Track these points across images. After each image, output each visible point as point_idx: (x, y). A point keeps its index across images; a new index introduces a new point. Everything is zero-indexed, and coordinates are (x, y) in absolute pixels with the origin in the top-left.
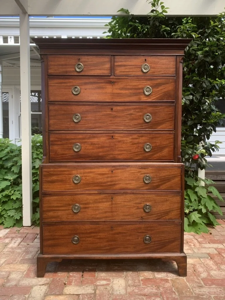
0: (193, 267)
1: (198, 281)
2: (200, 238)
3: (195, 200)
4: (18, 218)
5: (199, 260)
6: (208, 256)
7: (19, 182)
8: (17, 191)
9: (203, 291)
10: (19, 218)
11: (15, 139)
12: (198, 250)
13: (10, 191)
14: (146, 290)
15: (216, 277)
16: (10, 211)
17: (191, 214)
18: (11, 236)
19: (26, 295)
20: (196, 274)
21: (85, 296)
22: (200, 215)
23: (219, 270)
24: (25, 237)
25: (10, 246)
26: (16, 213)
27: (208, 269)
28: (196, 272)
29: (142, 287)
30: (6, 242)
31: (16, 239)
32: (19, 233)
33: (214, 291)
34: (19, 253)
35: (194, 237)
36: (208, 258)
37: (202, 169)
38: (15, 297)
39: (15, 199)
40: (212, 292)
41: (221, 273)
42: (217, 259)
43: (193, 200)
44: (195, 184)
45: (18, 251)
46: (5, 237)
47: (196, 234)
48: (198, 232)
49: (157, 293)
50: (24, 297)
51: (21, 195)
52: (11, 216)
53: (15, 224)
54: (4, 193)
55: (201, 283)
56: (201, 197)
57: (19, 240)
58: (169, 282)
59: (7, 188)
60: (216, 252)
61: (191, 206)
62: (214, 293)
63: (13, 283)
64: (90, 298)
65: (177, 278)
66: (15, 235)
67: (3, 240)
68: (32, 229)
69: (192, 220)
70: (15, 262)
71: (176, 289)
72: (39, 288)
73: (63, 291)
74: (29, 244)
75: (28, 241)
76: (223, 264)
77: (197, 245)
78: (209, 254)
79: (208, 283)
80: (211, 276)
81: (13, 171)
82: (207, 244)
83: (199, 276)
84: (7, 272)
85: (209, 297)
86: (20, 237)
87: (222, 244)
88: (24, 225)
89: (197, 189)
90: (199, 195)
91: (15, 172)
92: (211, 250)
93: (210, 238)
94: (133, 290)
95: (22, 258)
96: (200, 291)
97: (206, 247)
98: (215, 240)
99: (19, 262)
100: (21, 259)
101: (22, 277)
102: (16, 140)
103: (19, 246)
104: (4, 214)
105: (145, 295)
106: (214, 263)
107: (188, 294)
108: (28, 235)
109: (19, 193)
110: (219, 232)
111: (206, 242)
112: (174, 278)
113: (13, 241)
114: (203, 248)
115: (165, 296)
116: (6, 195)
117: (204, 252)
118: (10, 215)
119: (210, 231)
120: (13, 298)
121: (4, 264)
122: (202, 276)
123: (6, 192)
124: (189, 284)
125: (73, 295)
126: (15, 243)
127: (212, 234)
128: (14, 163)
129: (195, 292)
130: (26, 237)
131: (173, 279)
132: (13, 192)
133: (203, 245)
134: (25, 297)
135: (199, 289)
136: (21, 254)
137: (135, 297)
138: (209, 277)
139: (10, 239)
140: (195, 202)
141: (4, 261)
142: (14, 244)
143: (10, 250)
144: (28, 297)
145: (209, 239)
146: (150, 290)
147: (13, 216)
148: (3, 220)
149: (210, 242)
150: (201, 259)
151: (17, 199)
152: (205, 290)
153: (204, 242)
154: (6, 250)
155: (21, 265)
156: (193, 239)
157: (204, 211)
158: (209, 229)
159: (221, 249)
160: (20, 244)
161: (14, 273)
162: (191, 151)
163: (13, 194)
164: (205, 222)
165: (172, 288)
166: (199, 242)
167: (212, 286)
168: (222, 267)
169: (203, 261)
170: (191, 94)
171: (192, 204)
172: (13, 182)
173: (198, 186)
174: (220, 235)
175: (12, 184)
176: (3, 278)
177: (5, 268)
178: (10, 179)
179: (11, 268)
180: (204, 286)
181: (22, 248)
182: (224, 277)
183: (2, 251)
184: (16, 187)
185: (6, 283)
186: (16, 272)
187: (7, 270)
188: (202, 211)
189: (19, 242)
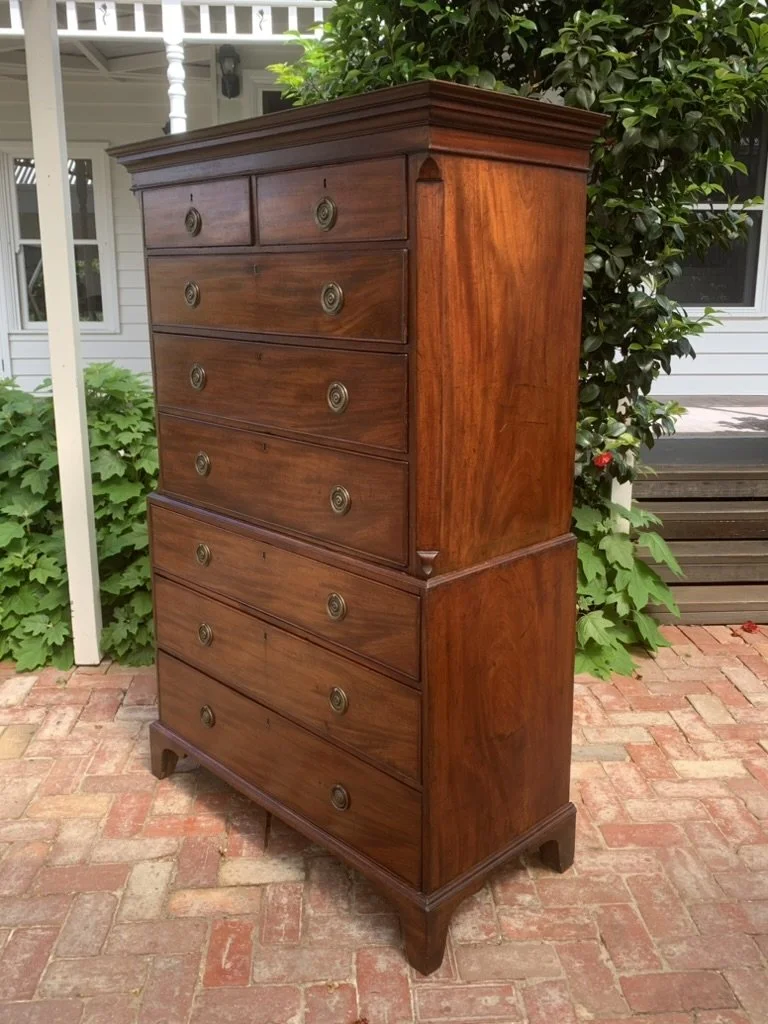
0: (578, 791)
1: (591, 833)
2: (607, 692)
3: (598, 576)
4: (60, 641)
5: (598, 766)
6: (624, 753)
7: (48, 522)
8: (48, 557)
9: (601, 864)
10: (63, 640)
11: (9, 334)
12: (597, 735)
13: (25, 557)
15: (640, 820)
16: (31, 618)
17: (583, 619)
18: (43, 702)
19: (115, 890)
20: (587, 812)
21: (282, 890)
22: (611, 622)
23: (651, 797)
25: (47, 732)
26: (50, 626)
27: (620, 795)
28: (586, 805)
30: (31, 722)
31: (60, 711)
32: (65, 688)
33: (630, 861)
34: (77, 759)
35: (589, 688)
37: (622, 481)
38: (87, 898)
39: (42, 581)
40: (625, 865)
41: (653, 806)
42: (648, 761)
43: (590, 576)
44: (601, 528)
45: (73, 752)
46: (26, 704)
47: (596, 679)
48: (602, 673)
50: (113, 898)
51: (60, 570)
52: (35, 634)
53: (49, 659)
54: (6, 564)
55: (598, 839)
56: (615, 567)
57: (71, 713)
59: (15, 544)
60: (648, 739)
61: (586, 596)
62: (629, 867)
63: (74, 856)
64: (295, 893)
66: (55, 697)
67: (20, 713)
68: (106, 673)
69: (585, 636)
70: (70, 789)
72: (151, 870)
73: (217, 876)
74: (101, 727)
75: (97, 717)
76: (664, 778)
77: (597, 715)
78: (627, 747)
79: (616, 839)
80: (627, 816)
81: (29, 488)
82: (626, 711)
83: (594, 817)
84: (50, 821)
85: (615, 881)
86: (70, 703)
87: (669, 713)
88: (77, 662)
89: (604, 544)
90: (610, 562)
91: (34, 491)
92: (634, 733)
93: (636, 691)
95: (88, 772)
96: (594, 864)
97: (621, 723)
98: (650, 698)
99: (79, 787)
100: (87, 779)
101: (96, 835)
102: (13, 338)
103: (74, 734)
104: (12, 629)
106: (637, 776)
108: (96, 696)
109: (56, 563)
110: (665, 671)
111: (624, 706)
113: (53, 718)
114: (614, 726)
116: (14, 569)
117: (614, 740)
118: (32, 632)
119: (638, 667)
120: (81, 901)
121: (37, 794)
122: (602, 817)
123: (14, 560)
125: (248, 885)
126: (58, 723)
127: (643, 679)
128: (27, 459)
129: (580, 865)
130: (90, 704)
132: (33, 558)
133: (613, 715)
134: (115, 896)
135: (592, 857)
136: (83, 760)
138: (619, 821)
139: (43, 710)
140: (597, 581)
141: (36, 785)
142: (57, 729)
143: (48, 747)
144: (124, 897)
145: (635, 695)
147: (41, 635)
148: (11, 646)
149: (633, 707)
150: (605, 764)
151: (50, 580)
152: (607, 860)
153: (617, 707)
154: (35, 749)
155: (87, 799)
156: (586, 698)
157: (623, 610)
158: (634, 659)
159: (664, 728)
160: (74, 726)
161: (71, 823)
162: (589, 440)
163: (34, 567)
164: (625, 638)
166: (603, 708)
167: (626, 848)
168: (660, 788)
169: (608, 771)
170: (598, 252)
171: (587, 588)
172: (31, 525)
173: (610, 532)
174: (666, 681)
175: (28, 529)
176: (42, 841)
177: (41, 810)
178: (19, 514)
179: (60, 808)
180: (605, 846)
181: (83, 742)
182: (662, 819)
183: (22, 754)
184: (42, 542)
185: (55, 856)
186: (75, 821)
187: (49, 814)
188: (615, 609)
189: (71, 719)
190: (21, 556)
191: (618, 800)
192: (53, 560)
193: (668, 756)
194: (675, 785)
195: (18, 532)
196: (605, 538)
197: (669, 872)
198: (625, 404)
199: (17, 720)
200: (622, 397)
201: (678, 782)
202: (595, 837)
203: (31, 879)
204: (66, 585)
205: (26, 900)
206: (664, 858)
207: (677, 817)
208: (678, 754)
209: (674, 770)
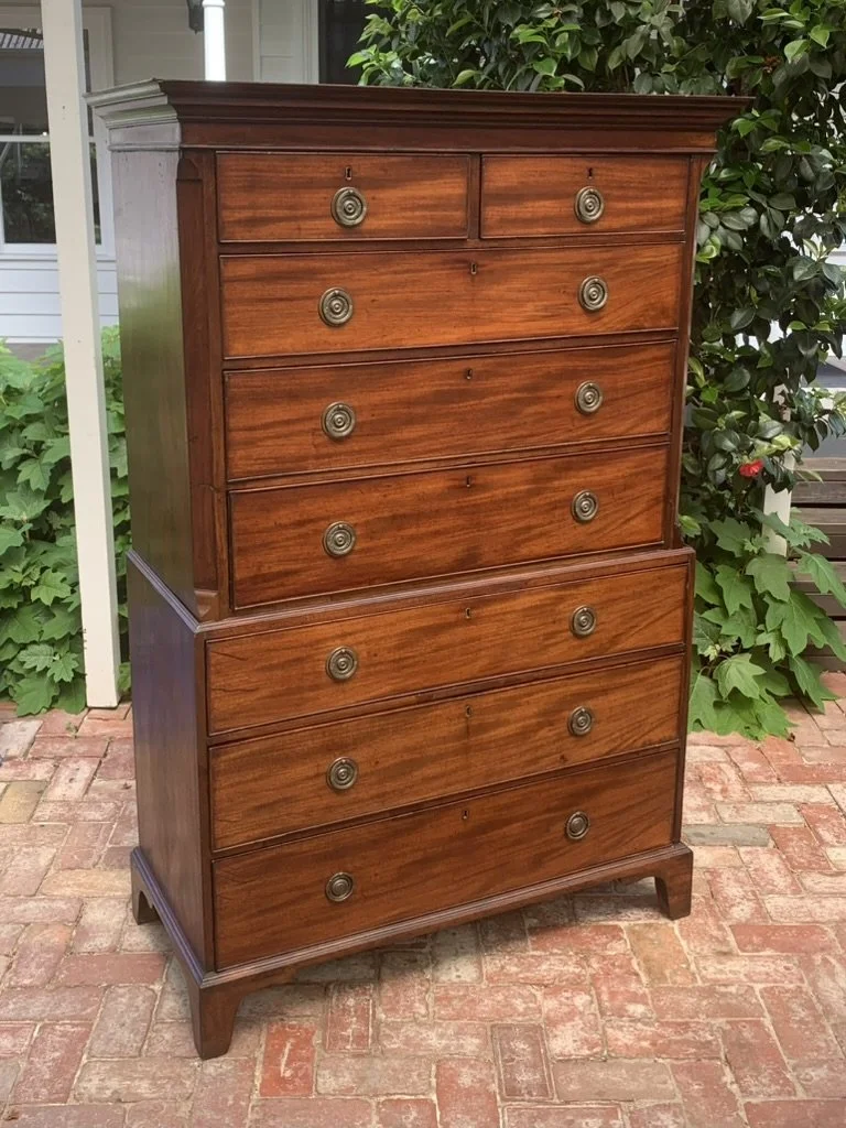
0: (708, 882)
1: (720, 933)
2: (750, 758)
3: (743, 609)
4: (68, 677)
5: (733, 852)
6: (768, 836)
7: (51, 526)
8: (54, 571)
9: (730, 971)
10: (73, 675)
12: (734, 813)
13: (24, 570)
14: (544, 967)
15: (782, 920)
16: (33, 648)
17: (726, 663)
18: (50, 753)
19: (153, 983)
20: (717, 909)
21: (347, 989)
22: (760, 669)
23: (796, 892)
24: (105, 755)
25: (58, 792)
26: (57, 658)
27: (758, 887)
28: (716, 900)
29: (533, 956)
30: (38, 778)
31: (73, 766)
32: (76, 737)
33: (766, 969)
34: (97, 826)
35: (726, 753)
36: (766, 845)
37: (778, 489)
38: (121, 991)
39: (47, 601)
40: (760, 973)
41: (799, 903)
42: (796, 848)
43: (733, 607)
44: (749, 547)
45: (91, 817)
46: (30, 756)
49: (579, 976)
50: (151, 993)
51: (69, 588)
52: (38, 669)
53: (55, 700)
55: (729, 942)
56: (767, 599)
57: (85, 769)
58: (621, 939)
59: (12, 555)
60: (797, 819)
62: (764, 977)
63: (102, 942)
64: (364, 994)
65: (648, 922)
66: (65, 747)
67: (24, 766)
68: (126, 719)
69: (727, 686)
70: (91, 862)
71: (642, 963)
76: (814, 869)
77: (736, 788)
78: (771, 829)
79: (751, 942)
80: (765, 916)
81: (28, 483)
82: (772, 783)
83: (725, 914)
84: (68, 899)
85: (747, 991)
86: (83, 756)
87: (827, 788)
88: (89, 704)
89: (752, 568)
90: (760, 592)
91: (34, 486)
92: (781, 811)
93: (787, 757)
94: (503, 968)
95: (111, 843)
96: (721, 971)
97: (765, 798)
98: (802, 767)
99: (101, 861)
100: (110, 850)
101: (125, 918)
103: (91, 794)
104: (9, 661)
105: (540, 984)
106: (782, 867)
107: (679, 979)
108: (115, 747)
109: (64, 579)
110: (825, 733)
111: (771, 777)
112: (640, 922)
113: (65, 774)
114: (756, 802)
115: (604, 988)
116: (12, 585)
117: (755, 821)
118: (35, 667)
119: (792, 724)
120: (114, 995)
121: (52, 867)
122: (736, 915)
123: (14, 575)
124: (688, 943)
125: (308, 983)
126: (71, 780)
127: (796, 740)
128: (24, 447)
129: (704, 972)
130: (108, 757)
131: (637, 928)
132: (35, 572)
133: (756, 789)
134: (153, 990)
135: (720, 962)
136: (104, 827)
137: (508, 990)
138: (756, 921)
139: (50, 763)
140: (743, 615)
141: (50, 856)
142: (70, 787)
143: (60, 810)
144: (162, 992)
145: (785, 762)
146: (556, 968)
147: (46, 669)
148: (9, 683)
149: (783, 778)
150: (742, 849)
151: (57, 601)
152: (737, 967)
153: (761, 778)
154: (45, 811)
155: (113, 875)
156: (723, 766)
157: (776, 654)
158: (787, 715)
159: (819, 807)
160: (90, 785)
161: (95, 904)
162: (734, 443)
163: (37, 583)
164: (778, 689)
165: (631, 959)
166: (743, 779)
167: (761, 954)
168: (808, 882)
169: (746, 858)
170: (753, 204)
172: (30, 530)
173: (761, 553)
174: (826, 745)
175: (27, 536)
176: (62, 922)
177: (59, 886)
178: (16, 518)
179: (80, 886)
180: (737, 950)
181: (103, 804)
182: (808, 919)
183: (31, 817)
184: (45, 552)
185: (79, 941)
186: (100, 900)
187: (68, 892)
188: (768, 653)
189: (87, 775)
190: (19, 569)
191: (755, 895)
192: (60, 575)
193: (822, 842)
194: (829, 879)
195: (16, 538)
196: (755, 560)
197: (813, 983)
198: (783, 393)
199: (20, 774)
200: (779, 384)
201: (831, 875)
202: (725, 940)
203: (55, 967)
204: (79, 609)
205: (51, 991)
206: (807, 965)
207: (827, 918)
208: (835, 840)
209: (827, 860)
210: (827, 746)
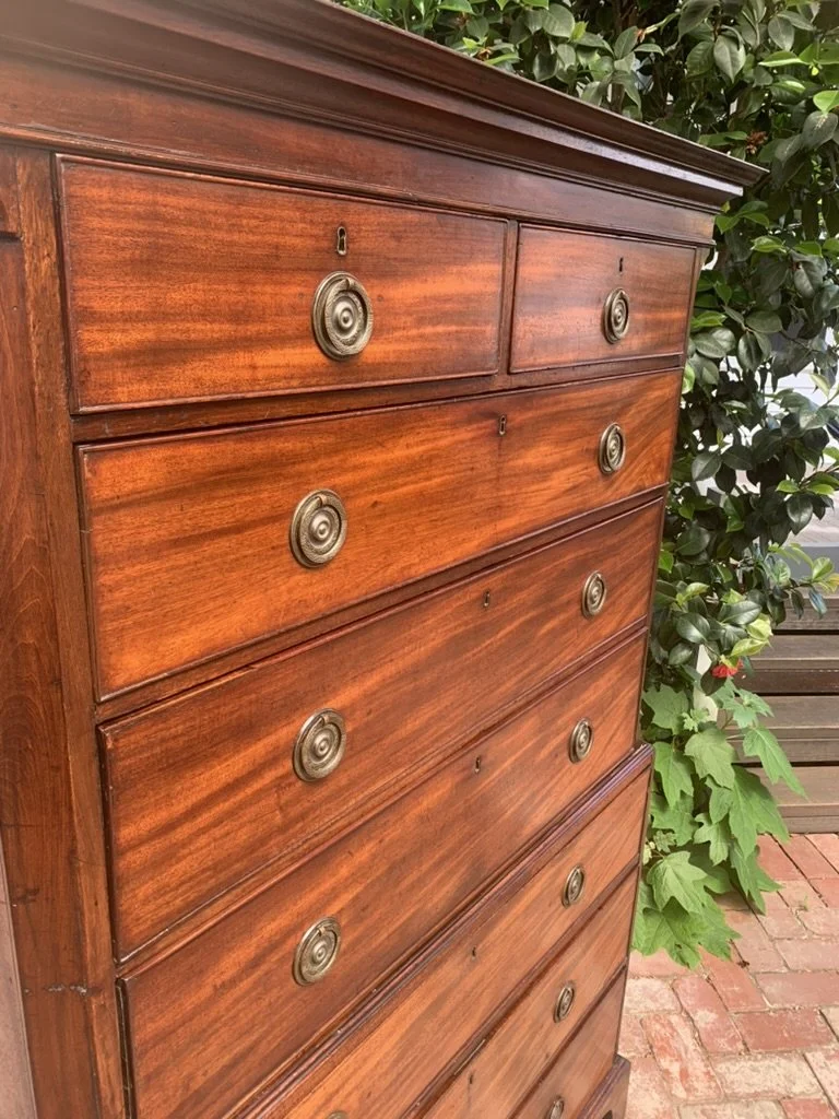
2: (702, 1001)
3: (682, 795)
17: (661, 864)
22: (701, 871)
43: (673, 797)
44: (689, 723)
48: (686, 953)
56: (708, 783)
61: (665, 831)
69: (664, 894)
77: (697, 1068)
82: (739, 1054)
87: (807, 1060)
89: (692, 747)
90: (701, 775)
92: (762, 1117)
93: (745, 995)
97: (737, 1089)
98: (767, 1015)
110: (778, 947)
111: (733, 1040)
114: (728, 1099)
127: (751, 967)
145: (744, 1007)
153: (724, 1044)
157: (718, 853)
159: (806, 1102)
164: (716, 887)
170: (730, 324)
171: (667, 816)
188: (708, 851)
196: (694, 737)
210: (784, 970)
